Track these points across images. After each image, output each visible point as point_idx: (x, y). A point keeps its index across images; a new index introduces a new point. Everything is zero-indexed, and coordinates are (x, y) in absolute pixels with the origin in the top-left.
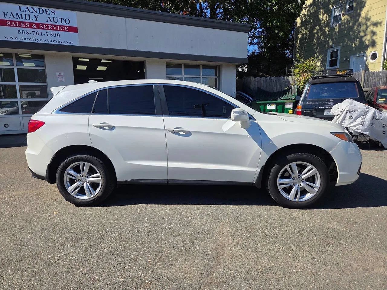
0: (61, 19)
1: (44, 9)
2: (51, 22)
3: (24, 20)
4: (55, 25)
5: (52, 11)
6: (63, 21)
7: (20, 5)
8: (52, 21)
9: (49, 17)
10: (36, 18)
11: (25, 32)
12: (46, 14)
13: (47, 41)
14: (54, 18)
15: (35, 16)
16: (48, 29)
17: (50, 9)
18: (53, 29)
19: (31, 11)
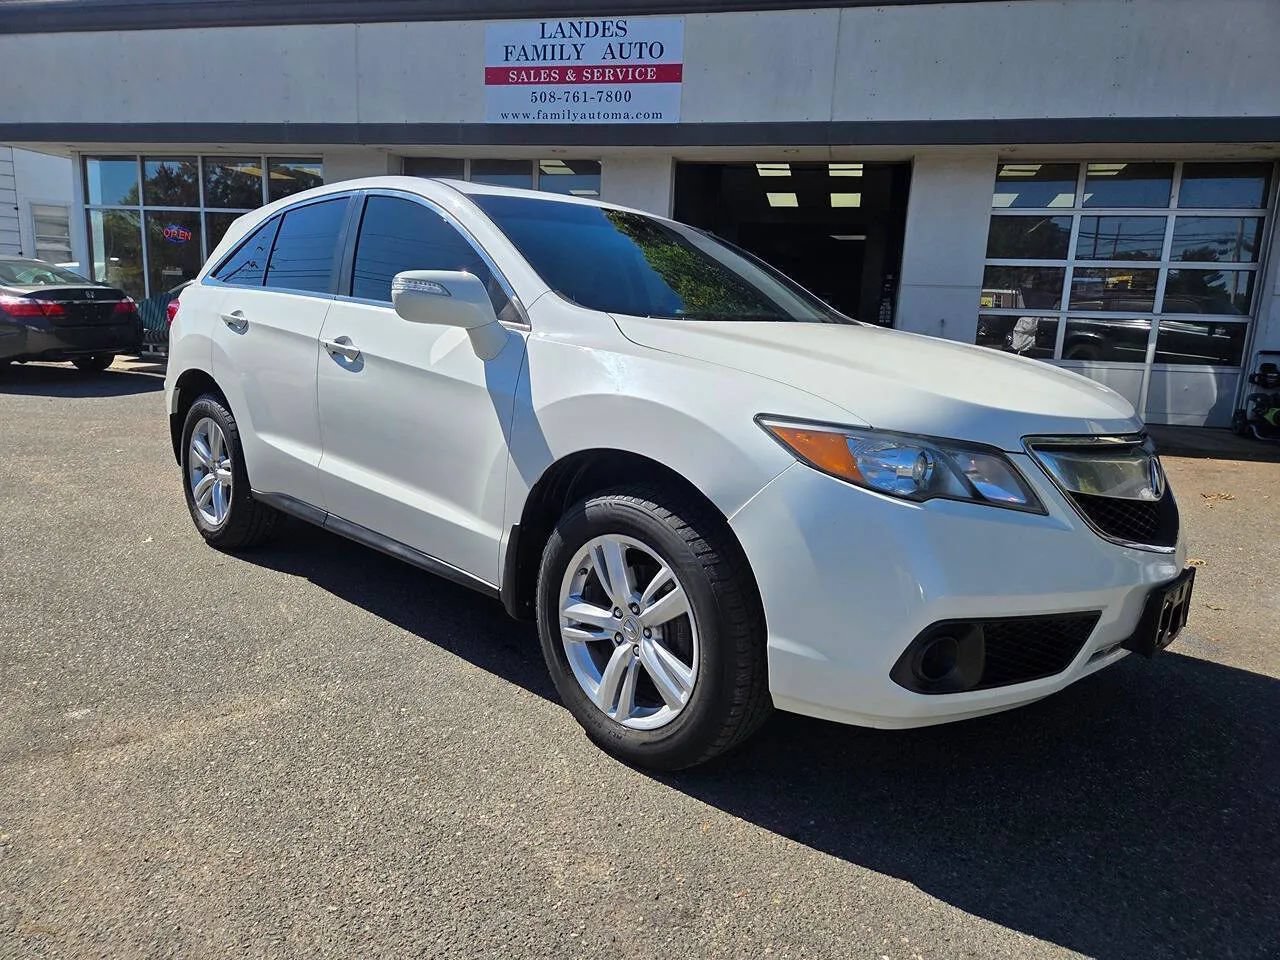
0: (641, 44)
1: (599, 21)
2: (614, 58)
3: (549, 63)
4: (621, 67)
5: (621, 25)
6: (645, 51)
7: (543, 21)
8: (617, 55)
9: (610, 46)
10: (578, 53)
11: (548, 97)
12: (604, 35)
13: (596, 115)
14: (621, 45)
15: (575, 46)
16: (603, 82)
17: (615, 19)
18: (617, 80)
19: (567, 34)
